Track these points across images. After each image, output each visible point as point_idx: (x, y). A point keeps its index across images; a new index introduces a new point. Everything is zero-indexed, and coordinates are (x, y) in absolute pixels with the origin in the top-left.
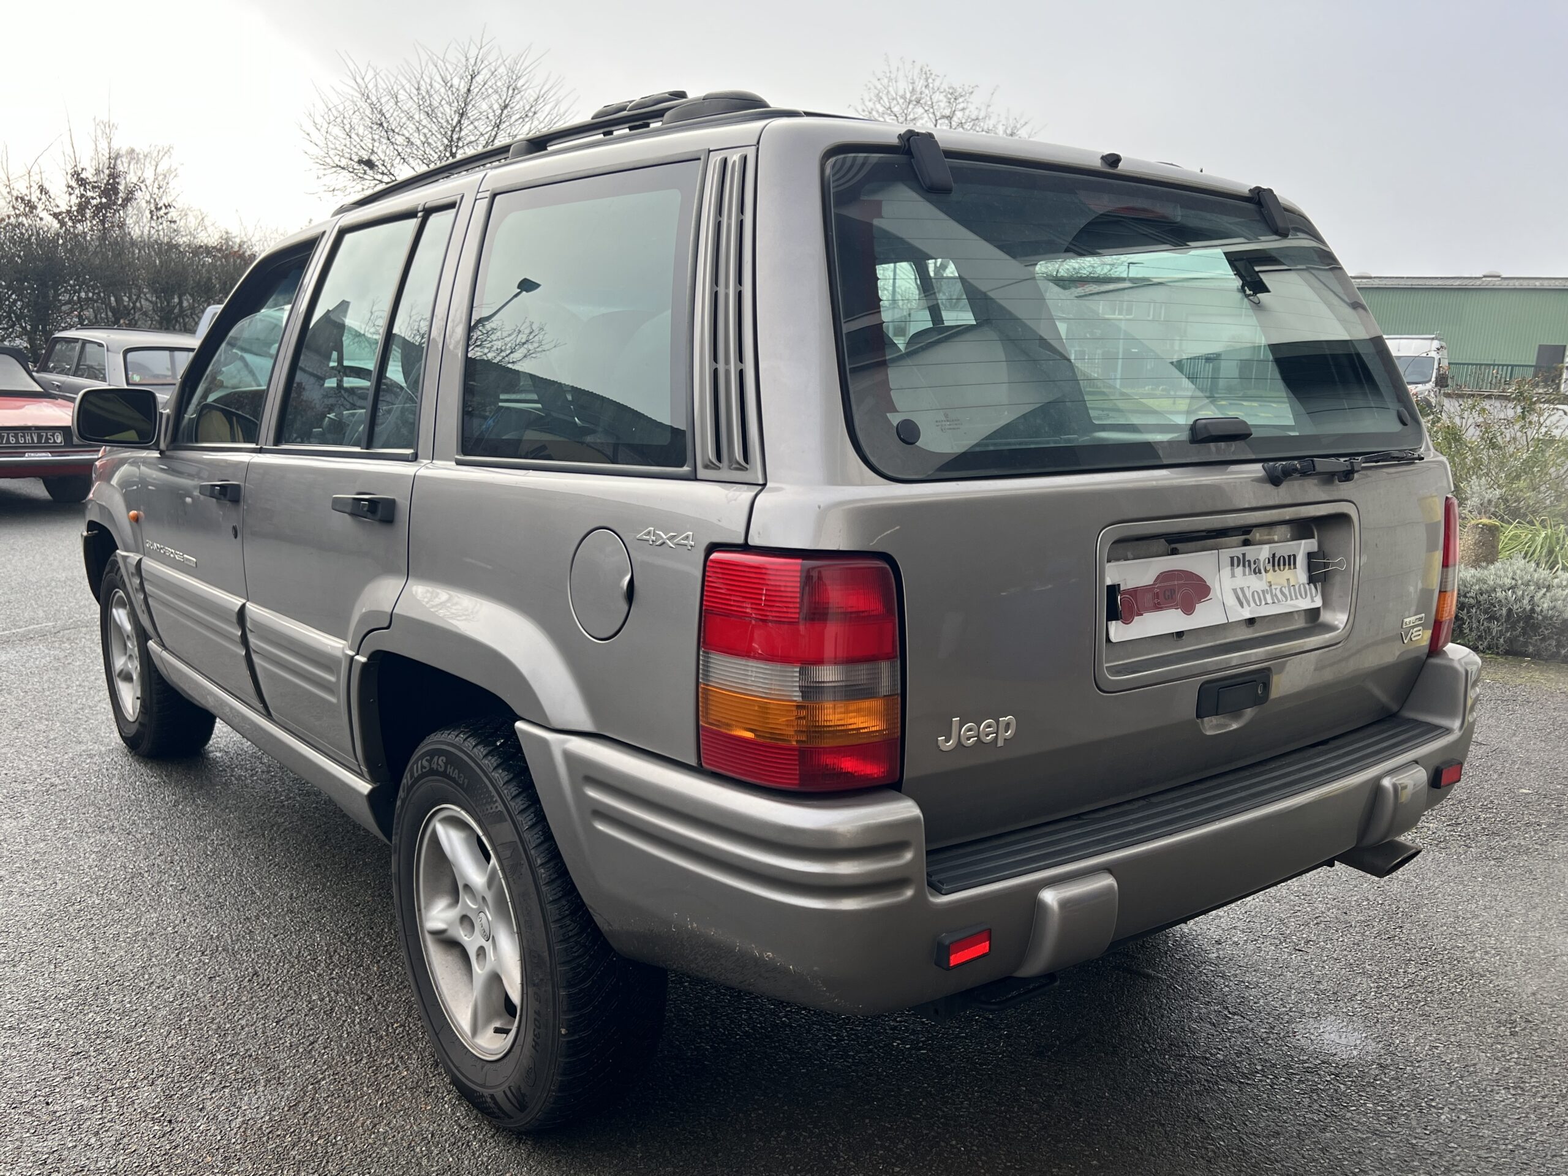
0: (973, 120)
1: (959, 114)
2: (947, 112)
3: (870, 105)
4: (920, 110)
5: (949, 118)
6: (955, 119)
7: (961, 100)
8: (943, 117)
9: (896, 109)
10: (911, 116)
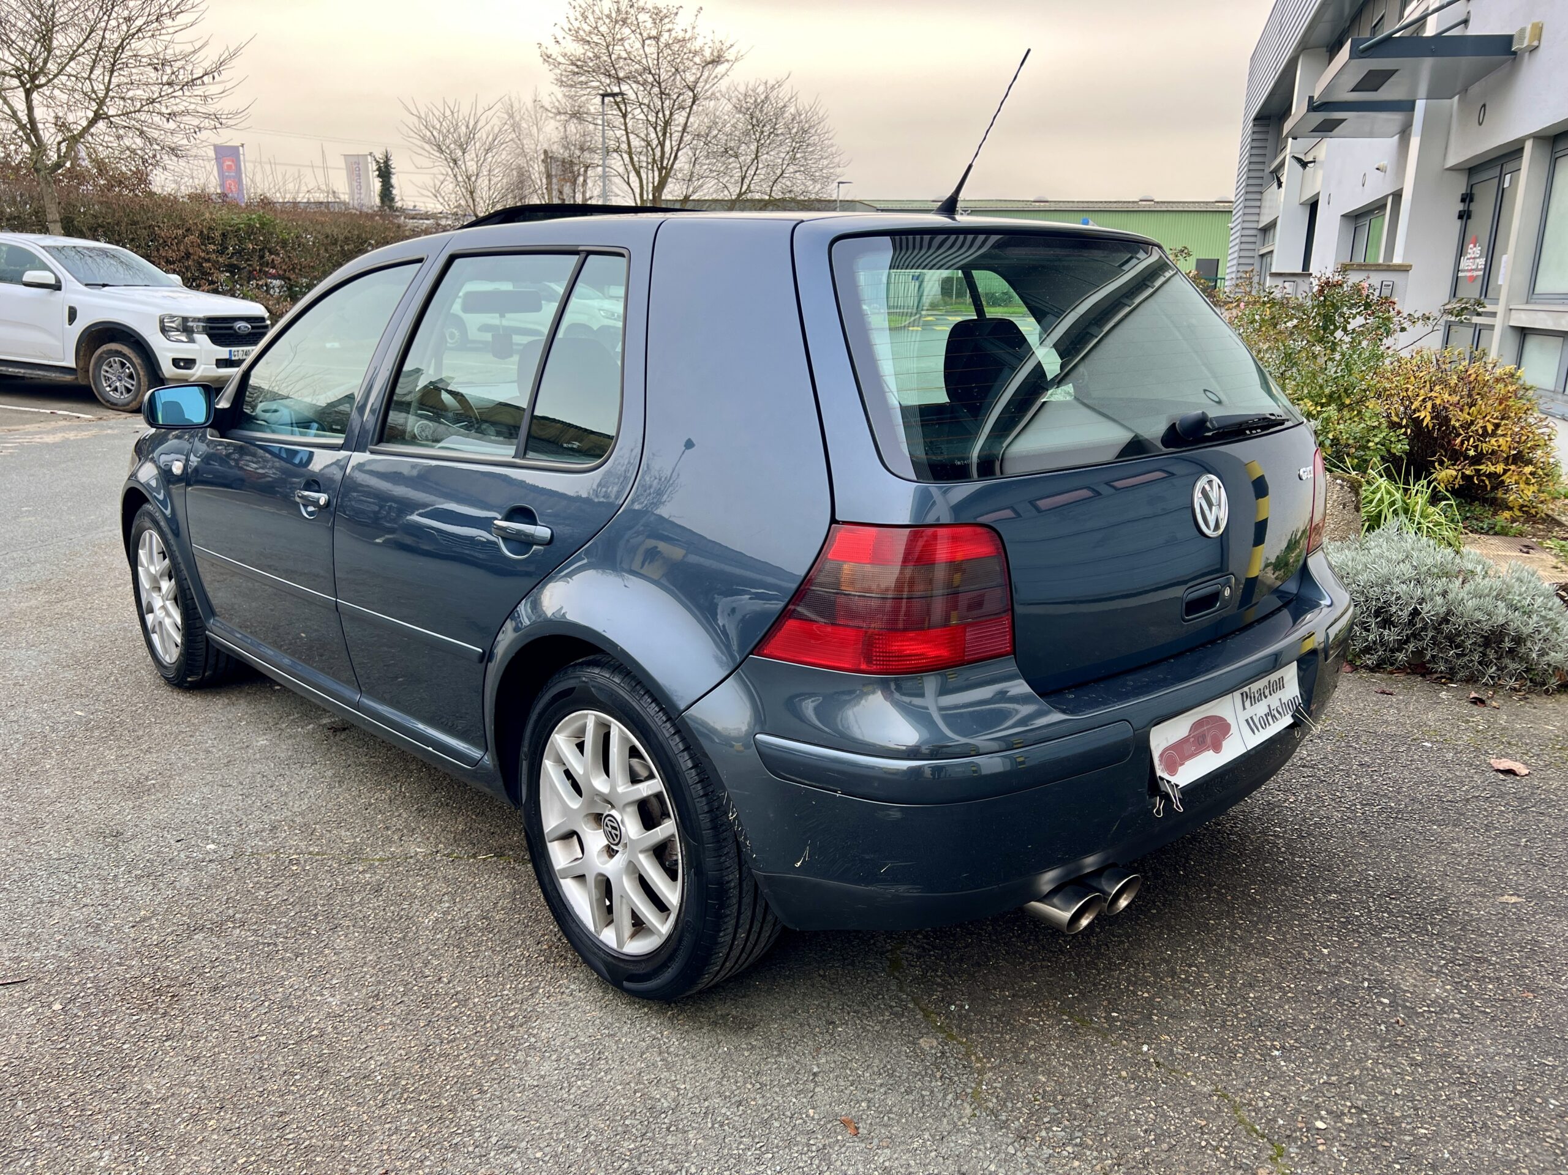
0: (679, 41)
1: (666, 35)
2: (654, 33)
3: (576, 24)
4: (626, 31)
5: (657, 39)
6: (662, 40)
7: (666, 20)
8: (650, 38)
9: (603, 29)
10: (619, 36)
